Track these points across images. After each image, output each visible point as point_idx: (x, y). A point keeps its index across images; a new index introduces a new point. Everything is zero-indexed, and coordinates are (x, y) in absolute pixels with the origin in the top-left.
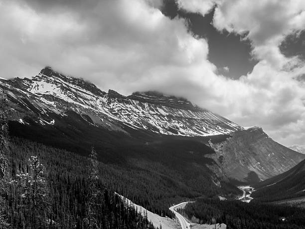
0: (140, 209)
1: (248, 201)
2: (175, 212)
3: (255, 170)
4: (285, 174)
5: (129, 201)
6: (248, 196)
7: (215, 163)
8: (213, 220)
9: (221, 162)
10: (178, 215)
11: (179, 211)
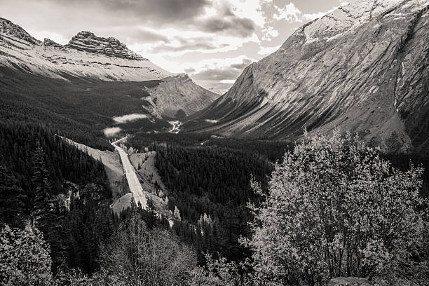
0: (81, 147)
1: (177, 133)
2: (115, 146)
3: (182, 108)
4: (204, 110)
5: (69, 140)
6: (177, 128)
7: (150, 104)
8: (147, 149)
9: (155, 103)
10: (117, 148)
11: (118, 145)
